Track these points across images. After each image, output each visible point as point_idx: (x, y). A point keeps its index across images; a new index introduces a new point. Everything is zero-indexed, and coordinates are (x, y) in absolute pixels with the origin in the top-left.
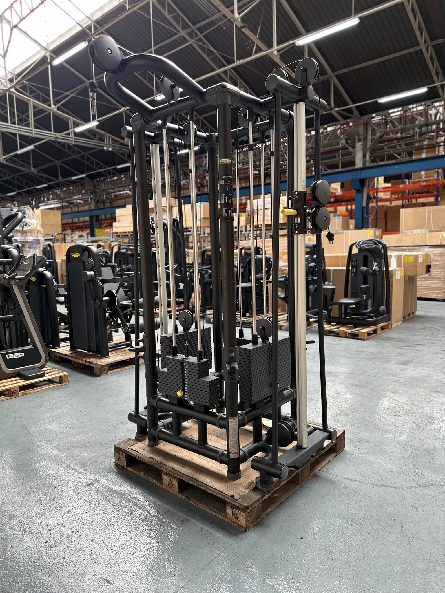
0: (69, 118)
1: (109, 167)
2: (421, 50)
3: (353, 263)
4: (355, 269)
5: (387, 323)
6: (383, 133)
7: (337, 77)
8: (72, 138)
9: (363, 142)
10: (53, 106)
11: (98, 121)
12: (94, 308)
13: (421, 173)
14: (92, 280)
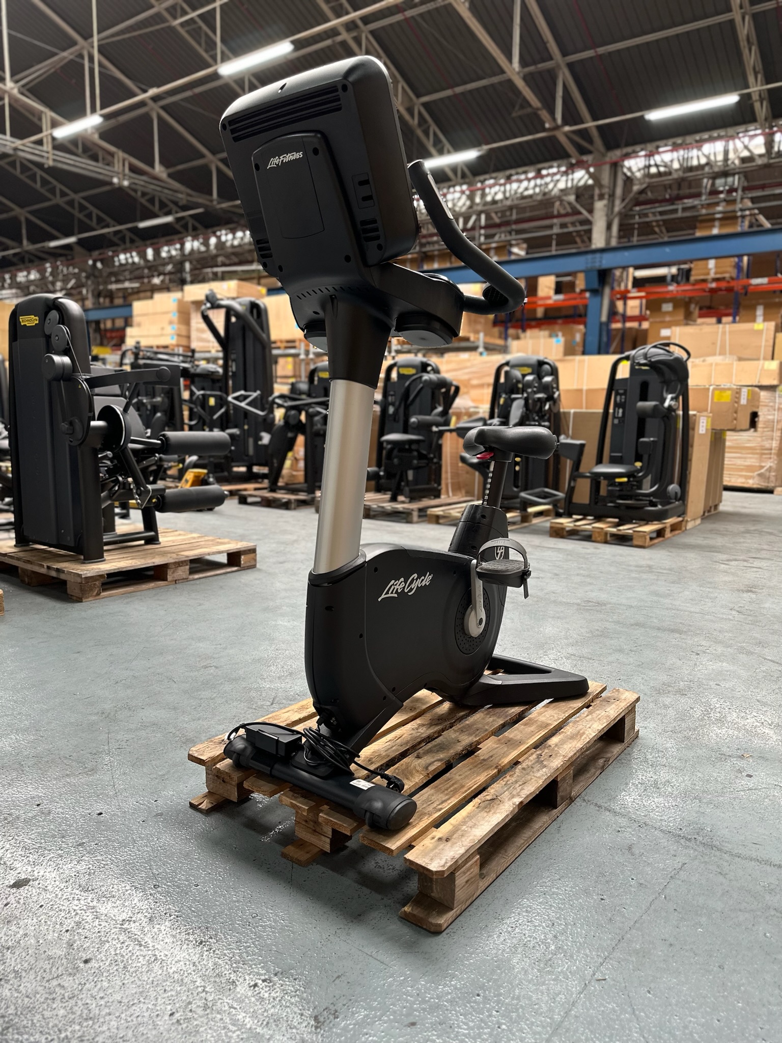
0: (42, 112)
1: (122, 225)
3: (618, 398)
4: (621, 411)
5: (680, 519)
6: (644, 186)
7: (570, 66)
8: (48, 152)
9: (609, 200)
10: (9, 85)
11: (102, 116)
12: (69, 445)
13: (707, 264)
14: (67, 376)
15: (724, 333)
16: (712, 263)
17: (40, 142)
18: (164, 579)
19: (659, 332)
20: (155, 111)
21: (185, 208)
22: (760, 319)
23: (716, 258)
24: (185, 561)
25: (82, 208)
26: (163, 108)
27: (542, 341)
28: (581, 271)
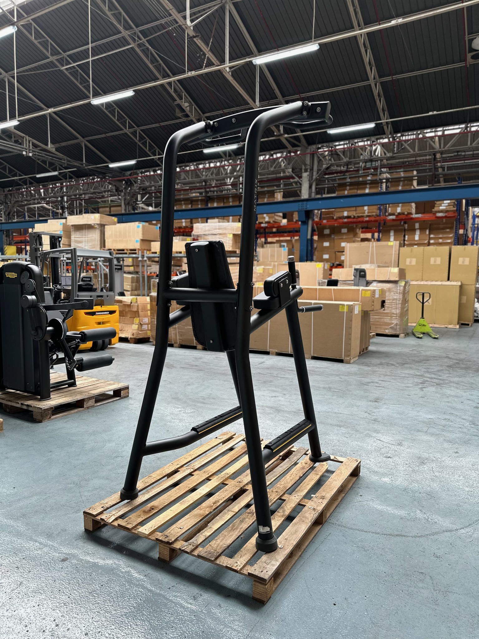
1: (26, 175)
2: (370, 85)
6: (329, 165)
9: (310, 172)
11: (18, 121)
12: (34, 341)
13: (364, 209)
14: (34, 306)
15: (373, 247)
16: (366, 208)
18: (82, 407)
19: (340, 244)
20: (49, 113)
22: (392, 238)
23: (368, 206)
24: (92, 396)
25: (0, 164)
27: (276, 249)
28: (295, 211)
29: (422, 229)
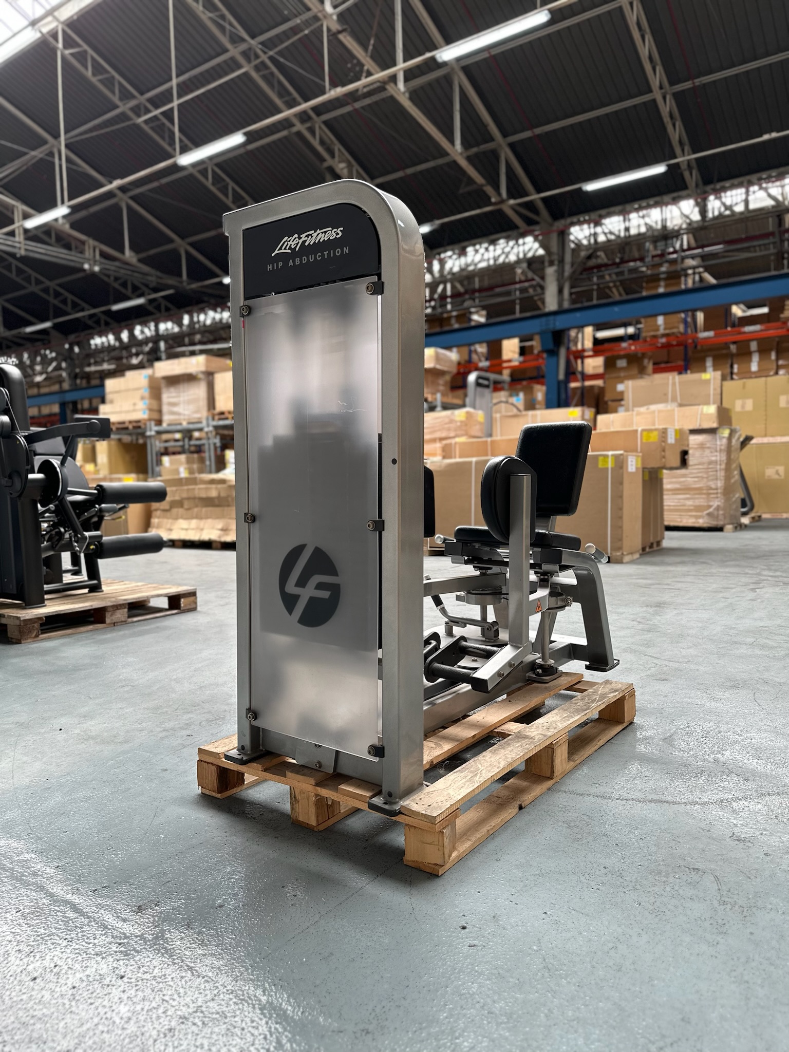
0: (13, 206)
1: (96, 308)
2: (654, 101)
6: (590, 251)
7: (512, 146)
8: (20, 243)
9: (559, 265)
11: (69, 207)
12: (10, 498)
13: (656, 321)
14: (6, 434)
15: (674, 384)
16: (660, 320)
17: (12, 234)
18: (101, 620)
19: (615, 388)
20: (124, 201)
21: (156, 290)
24: (123, 604)
25: (57, 294)
26: (132, 198)
28: (536, 333)
29: (763, 351)
